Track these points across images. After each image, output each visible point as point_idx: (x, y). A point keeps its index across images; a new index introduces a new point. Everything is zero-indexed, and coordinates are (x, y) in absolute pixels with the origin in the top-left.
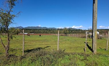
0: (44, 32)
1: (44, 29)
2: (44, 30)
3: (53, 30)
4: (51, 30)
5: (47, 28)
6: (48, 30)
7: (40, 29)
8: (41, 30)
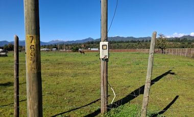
0: (127, 46)
1: (128, 40)
2: (128, 42)
3: (147, 41)
4: (143, 41)
5: (135, 38)
6: (135, 42)
7: (120, 40)
8: (122, 42)
